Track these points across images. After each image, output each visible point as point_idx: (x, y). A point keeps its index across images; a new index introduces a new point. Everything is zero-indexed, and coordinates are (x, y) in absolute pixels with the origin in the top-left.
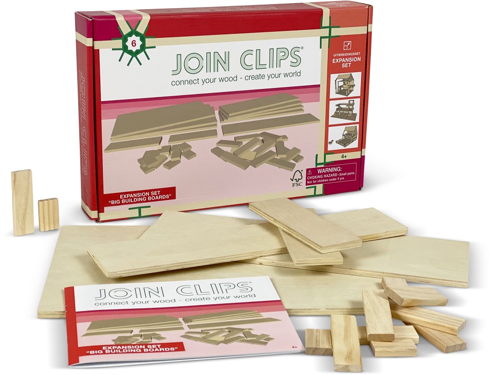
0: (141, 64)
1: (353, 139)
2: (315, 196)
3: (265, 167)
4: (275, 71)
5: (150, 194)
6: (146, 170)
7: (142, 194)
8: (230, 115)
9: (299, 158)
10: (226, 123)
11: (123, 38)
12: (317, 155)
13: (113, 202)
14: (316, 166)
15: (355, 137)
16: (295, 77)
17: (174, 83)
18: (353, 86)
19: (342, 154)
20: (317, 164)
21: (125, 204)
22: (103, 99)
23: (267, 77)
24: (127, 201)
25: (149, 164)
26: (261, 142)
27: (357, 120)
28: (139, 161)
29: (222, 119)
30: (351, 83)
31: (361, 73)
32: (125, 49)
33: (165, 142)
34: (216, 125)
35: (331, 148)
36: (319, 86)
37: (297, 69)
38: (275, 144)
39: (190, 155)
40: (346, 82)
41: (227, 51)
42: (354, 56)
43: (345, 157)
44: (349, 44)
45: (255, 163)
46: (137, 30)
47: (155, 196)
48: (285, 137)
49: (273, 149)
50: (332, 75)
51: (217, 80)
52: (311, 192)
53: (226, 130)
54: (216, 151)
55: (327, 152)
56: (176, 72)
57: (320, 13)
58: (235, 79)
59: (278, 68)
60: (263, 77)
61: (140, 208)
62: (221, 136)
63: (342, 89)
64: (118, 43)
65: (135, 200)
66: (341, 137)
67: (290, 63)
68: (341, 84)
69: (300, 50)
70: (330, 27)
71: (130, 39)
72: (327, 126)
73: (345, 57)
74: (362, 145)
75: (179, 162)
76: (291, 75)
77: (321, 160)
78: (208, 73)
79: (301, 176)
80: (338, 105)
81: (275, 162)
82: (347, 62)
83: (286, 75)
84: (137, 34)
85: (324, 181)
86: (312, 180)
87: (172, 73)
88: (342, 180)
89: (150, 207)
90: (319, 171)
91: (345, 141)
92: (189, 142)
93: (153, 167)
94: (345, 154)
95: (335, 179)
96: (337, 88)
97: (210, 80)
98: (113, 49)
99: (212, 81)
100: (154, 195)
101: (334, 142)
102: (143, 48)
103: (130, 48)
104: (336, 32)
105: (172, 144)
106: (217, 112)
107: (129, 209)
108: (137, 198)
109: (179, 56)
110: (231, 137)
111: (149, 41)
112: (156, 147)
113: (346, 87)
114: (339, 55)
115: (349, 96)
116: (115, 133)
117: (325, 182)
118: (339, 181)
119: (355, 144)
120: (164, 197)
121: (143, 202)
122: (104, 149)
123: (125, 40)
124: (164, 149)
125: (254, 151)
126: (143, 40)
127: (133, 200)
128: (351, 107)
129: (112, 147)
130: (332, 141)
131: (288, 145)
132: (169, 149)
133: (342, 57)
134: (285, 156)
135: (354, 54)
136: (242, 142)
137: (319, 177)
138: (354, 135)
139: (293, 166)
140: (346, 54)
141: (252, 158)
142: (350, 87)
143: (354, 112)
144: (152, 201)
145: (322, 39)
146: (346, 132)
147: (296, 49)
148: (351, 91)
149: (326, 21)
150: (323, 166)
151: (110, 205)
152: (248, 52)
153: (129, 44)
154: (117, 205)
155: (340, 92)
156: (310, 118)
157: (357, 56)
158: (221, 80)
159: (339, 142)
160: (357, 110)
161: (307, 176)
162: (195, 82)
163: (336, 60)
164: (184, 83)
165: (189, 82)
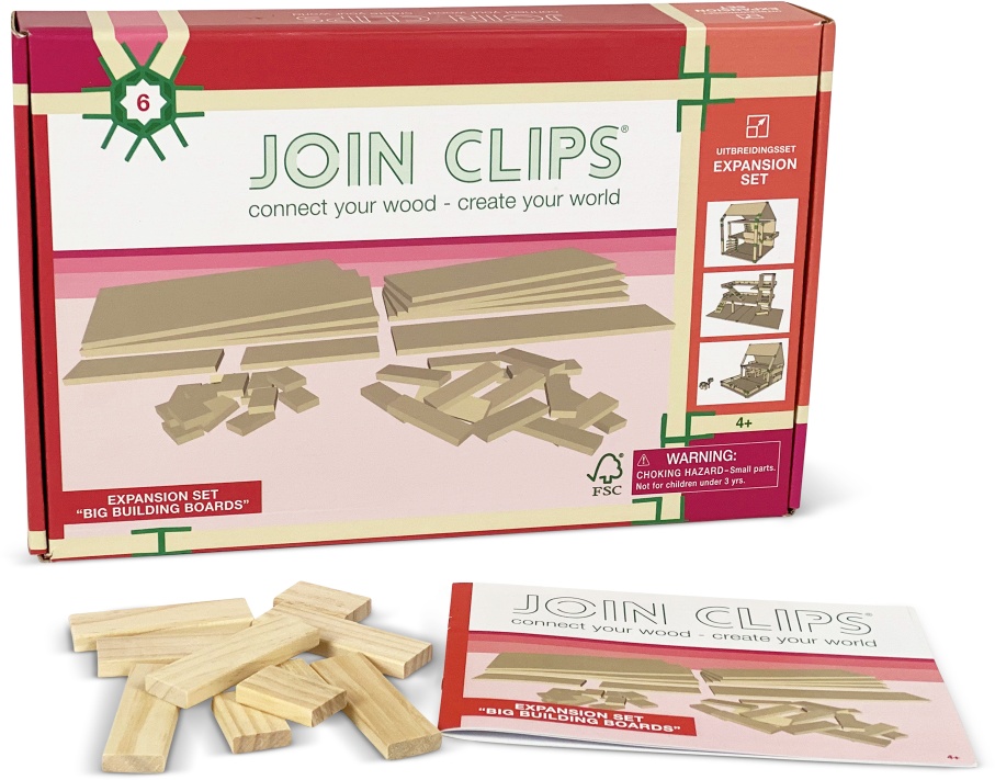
0: (162, 158)
1: (773, 377)
2: (658, 521)
3: (514, 440)
4: (547, 187)
5: (190, 496)
6: (178, 434)
7: (167, 497)
8: (415, 300)
9: (611, 422)
10: (403, 320)
11: (113, 87)
12: (665, 416)
13: (87, 513)
14: (663, 445)
15: (775, 372)
16: (602, 207)
17: (255, 211)
18: (773, 236)
19: (738, 416)
20: (664, 440)
21: (122, 518)
22: (57, 247)
23: (520, 204)
24: (127, 512)
25: (185, 419)
26: (502, 374)
27: (785, 326)
28: (161, 409)
29: (392, 310)
30: (768, 228)
31: (795, 201)
32: (118, 116)
33: (232, 364)
34: (375, 325)
35: (704, 398)
36: (672, 232)
37: (611, 185)
38: (544, 381)
39: (302, 399)
40: (752, 225)
41: (407, 132)
42: (776, 156)
43: (748, 423)
44: (761, 122)
45: (488, 428)
46: (151, 68)
47: (205, 502)
48: (573, 365)
49: (539, 395)
50: (711, 205)
51: (379, 207)
52: (647, 511)
53: (403, 339)
54: (377, 394)
55: (693, 410)
56: (260, 183)
57: (678, 37)
58: (429, 205)
59: (555, 179)
60: (510, 202)
61: (161, 532)
62: (387, 355)
63: (741, 242)
64: (101, 100)
65: (150, 510)
66: (736, 371)
67: (590, 170)
68: (739, 228)
69: (618, 133)
70: (707, 76)
71: (133, 92)
72: (696, 339)
73: (750, 158)
74: (798, 394)
75: (271, 416)
76: (591, 199)
77: (676, 429)
78: (354, 186)
79: (619, 468)
80: (730, 285)
81: (542, 429)
82: (756, 171)
83: (577, 200)
84: (153, 79)
85: (684, 484)
86: (650, 481)
87: (250, 183)
88: (737, 485)
89: (189, 529)
90: (672, 459)
91: (748, 381)
92: (299, 367)
93: (196, 429)
94: (746, 417)
95: (717, 482)
96: (726, 238)
97: (357, 207)
98: (85, 117)
99: (363, 209)
100: (201, 501)
101: (715, 385)
102: (169, 114)
103: (133, 113)
104: (723, 89)
105: (251, 370)
106: (377, 292)
107: (134, 532)
108: (154, 504)
109: (270, 141)
110: (417, 359)
111: (186, 99)
112: (206, 376)
113: (751, 238)
114: (734, 151)
115: (760, 262)
116: (91, 335)
117: (687, 488)
118: (730, 485)
119: (777, 391)
120: (229, 505)
121: (171, 516)
122: (62, 374)
123: (118, 94)
124: (230, 381)
125: (483, 397)
126: (168, 91)
127: (143, 510)
128: (766, 292)
129: (84, 370)
130: (711, 380)
131: (581, 384)
132: (245, 383)
133: (742, 157)
134: (572, 415)
135: (777, 150)
136: (447, 374)
137: (670, 473)
138: (774, 367)
139: (594, 442)
140: (753, 150)
141: (478, 416)
142: (765, 239)
143: (774, 305)
144: (194, 514)
145: (683, 107)
146: (751, 359)
147: (608, 130)
148: (767, 249)
149: (694, 59)
150: (682, 445)
151: (81, 520)
152: (469, 135)
153: (129, 102)
154: (98, 520)
155: (735, 251)
156: (645, 317)
157: (786, 156)
158: (390, 207)
159: (731, 384)
160: (783, 298)
161: (635, 469)
162: (315, 209)
163: (724, 166)
164: (285, 212)
165: (298, 210)
